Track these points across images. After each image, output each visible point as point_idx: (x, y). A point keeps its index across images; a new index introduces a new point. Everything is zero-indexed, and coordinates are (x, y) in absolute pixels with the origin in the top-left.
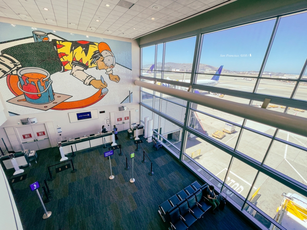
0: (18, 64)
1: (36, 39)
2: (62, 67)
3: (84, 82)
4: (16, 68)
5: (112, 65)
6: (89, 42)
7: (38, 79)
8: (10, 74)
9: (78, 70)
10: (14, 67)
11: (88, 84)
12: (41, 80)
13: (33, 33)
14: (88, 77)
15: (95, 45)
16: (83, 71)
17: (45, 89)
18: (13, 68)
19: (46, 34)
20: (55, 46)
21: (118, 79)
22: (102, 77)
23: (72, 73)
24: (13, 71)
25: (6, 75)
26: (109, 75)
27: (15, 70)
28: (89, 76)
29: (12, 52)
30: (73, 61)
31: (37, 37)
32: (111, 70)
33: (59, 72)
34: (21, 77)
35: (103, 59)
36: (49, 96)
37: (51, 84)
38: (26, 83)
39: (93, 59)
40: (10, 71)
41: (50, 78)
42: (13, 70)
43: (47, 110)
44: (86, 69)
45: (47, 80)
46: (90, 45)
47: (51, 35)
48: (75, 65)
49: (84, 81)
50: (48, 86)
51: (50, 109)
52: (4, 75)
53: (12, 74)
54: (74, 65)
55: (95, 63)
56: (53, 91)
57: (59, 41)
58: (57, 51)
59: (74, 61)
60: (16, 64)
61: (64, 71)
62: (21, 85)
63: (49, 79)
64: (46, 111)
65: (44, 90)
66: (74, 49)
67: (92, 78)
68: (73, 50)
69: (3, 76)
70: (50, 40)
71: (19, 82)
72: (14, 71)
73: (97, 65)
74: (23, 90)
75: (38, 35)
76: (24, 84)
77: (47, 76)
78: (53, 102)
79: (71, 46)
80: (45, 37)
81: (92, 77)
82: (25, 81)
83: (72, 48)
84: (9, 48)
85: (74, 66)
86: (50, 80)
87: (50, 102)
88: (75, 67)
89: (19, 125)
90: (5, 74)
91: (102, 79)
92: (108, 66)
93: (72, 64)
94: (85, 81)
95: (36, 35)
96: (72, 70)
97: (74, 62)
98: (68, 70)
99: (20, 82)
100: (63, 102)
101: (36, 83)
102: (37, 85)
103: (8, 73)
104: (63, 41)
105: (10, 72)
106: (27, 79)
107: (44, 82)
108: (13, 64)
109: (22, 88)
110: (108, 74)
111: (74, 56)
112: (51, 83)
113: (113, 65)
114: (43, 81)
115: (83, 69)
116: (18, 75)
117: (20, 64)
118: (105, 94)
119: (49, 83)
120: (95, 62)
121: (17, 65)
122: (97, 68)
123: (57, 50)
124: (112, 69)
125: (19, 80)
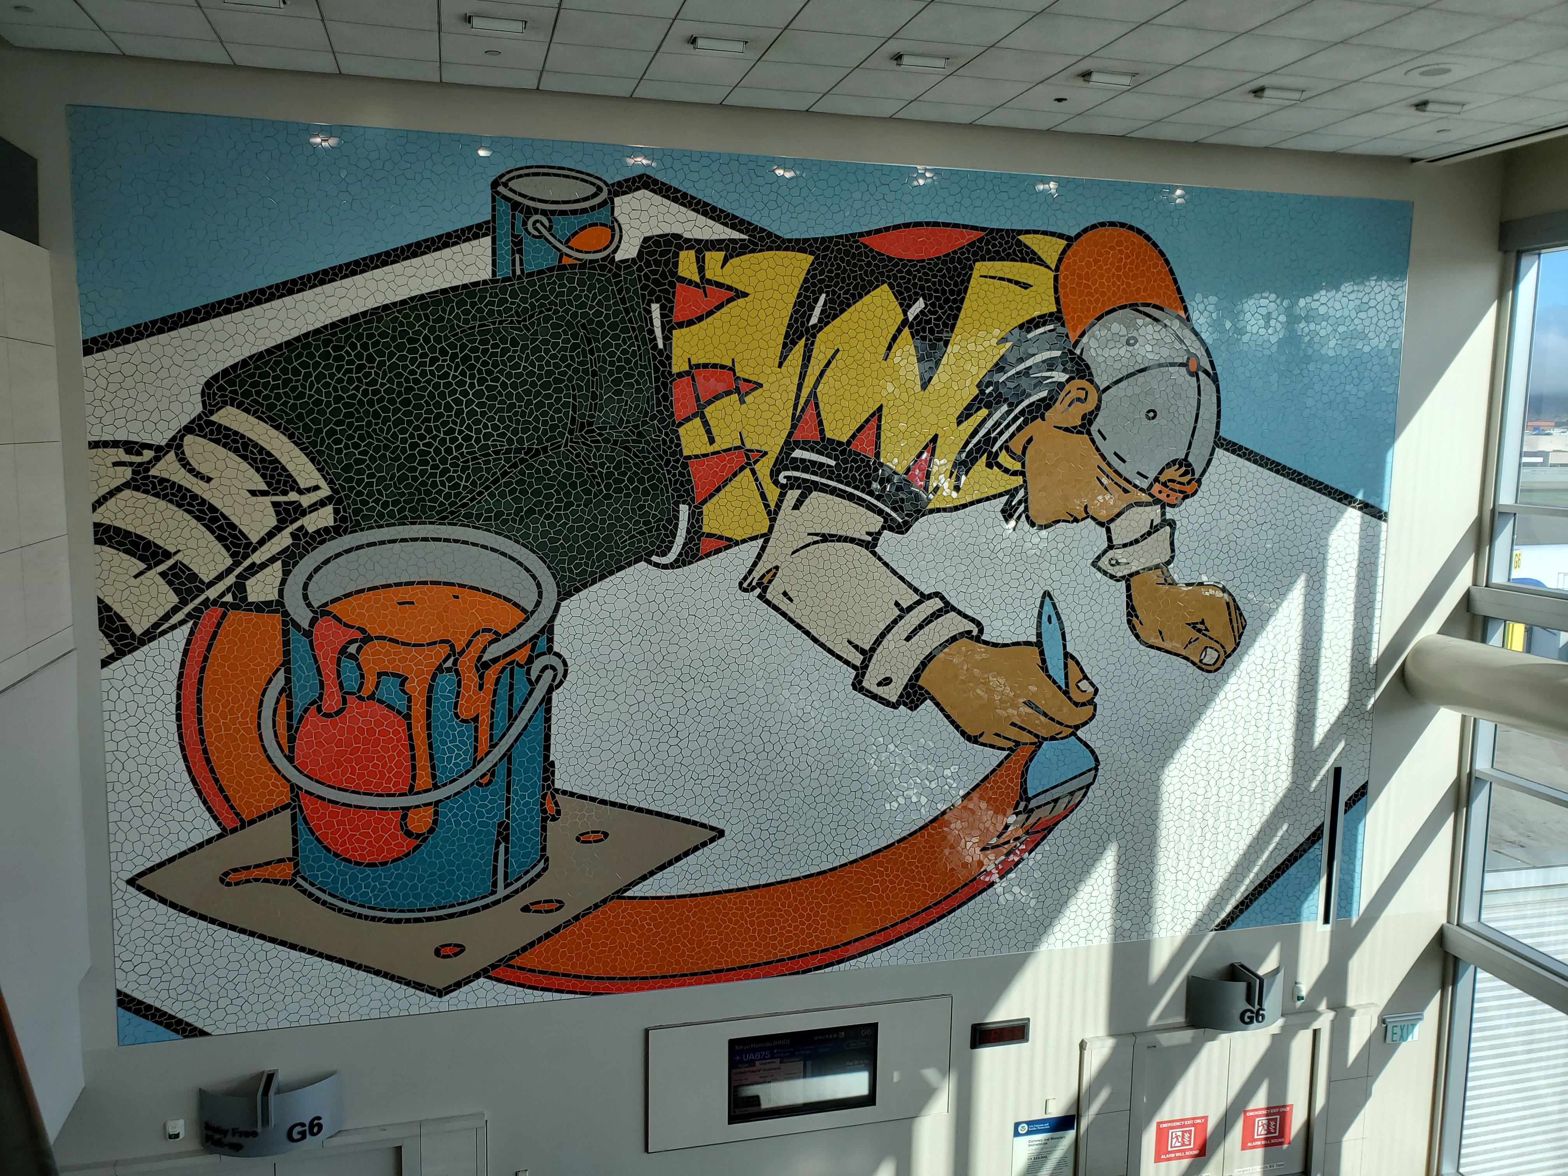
0: (306, 501)
1: (505, 247)
2: (684, 509)
3: (861, 671)
4: (284, 540)
5: (1172, 473)
6: (974, 236)
7: (445, 650)
8: (229, 598)
9: (826, 538)
10: (271, 535)
11: (892, 693)
12: (466, 663)
13: (495, 194)
14: (905, 611)
15: (1034, 258)
16: (870, 544)
17: (484, 746)
18: (262, 542)
19: (604, 195)
20: (655, 308)
21: (1219, 626)
22: (1048, 609)
23: (756, 574)
24: (254, 570)
25: (189, 616)
26: (1127, 578)
27: (272, 560)
28: (924, 597)
29: (286, 382)
30: (790, 444)
31: (519, 230)
32: (1154, 529)
33: (643, 564)
34: (308, 634)
35: (1090, 405)
36: (503, 833)
37: (547, 701)
38: (332, 688)
39: (984, 412)
40: (229, 571)
41: (548, 629)
42: (258, 557)
43: (458, 985)
44: (902, 529)
45: (521, 656)
46: (981, 268)
47: (643, 194)
48: (808, 488)
49: (857, 659)
50: (512, 718)
51: (484, 973)
52: (175, 610)
53: (241, 601)
54: (793, 483)
55: (1004, 458)
56: (549, 767)
57: (701, 247)
58: (666, 357)
59: (806, 446)
60: (293, 496)
61: (689, 556)
62: (290, 716)
63: (542, 643)
64: (440, 993)
65: (476, 762)
66: (827, 317)
67: (951, 625)
68: (812, 333)
69: (166, 617)
70: (628, 250)
71: (279, 681)
72: (263, 566)
73: (1019, 480)
74: (291, 760)
75: (529, 212)
76: (317, 703)
77: (528, 615)
78: (525, 898)
79: (804, 288)
80: (586, 219)
81: (948, 607)
82: (329, 671)
83: (803, 305)
84: (269, 351)
85: (793, 495)
86: (550, 650)
87: (501, 892)
88: (796, 507)
89: (173, 1147)
90: (184, 602)
91: (1051, 632)
92: (1125, 485)
93: (774, 474)
94: (868, 654)
95: (515, 206)
96: (766, 537)
97: (798, 454)
98: (731, 543)
99: (288, 680)
100: (619, 895)
101: (416, 687)
102: (418, 709)
103: (212, 593)
104: (732, 250)
105: (231, 580)
106: (352, 649)
107: (491, 674)
108: (267, 500)
109: (292, 739)
110: (1120, 572)
111: (813, 394)
112: (550, 690)
113: (1184, 463)
114: (486, 666)
115: (876, 522)
116: (286, 614)
117: (322, 503)
118: (1062, 805)
119: (533, 684)
120: (1005, 447)
121: (297, 506)
122: (1008, 513)
123: (667, 338)
124: (1170, 513)
125: (286, 664)
